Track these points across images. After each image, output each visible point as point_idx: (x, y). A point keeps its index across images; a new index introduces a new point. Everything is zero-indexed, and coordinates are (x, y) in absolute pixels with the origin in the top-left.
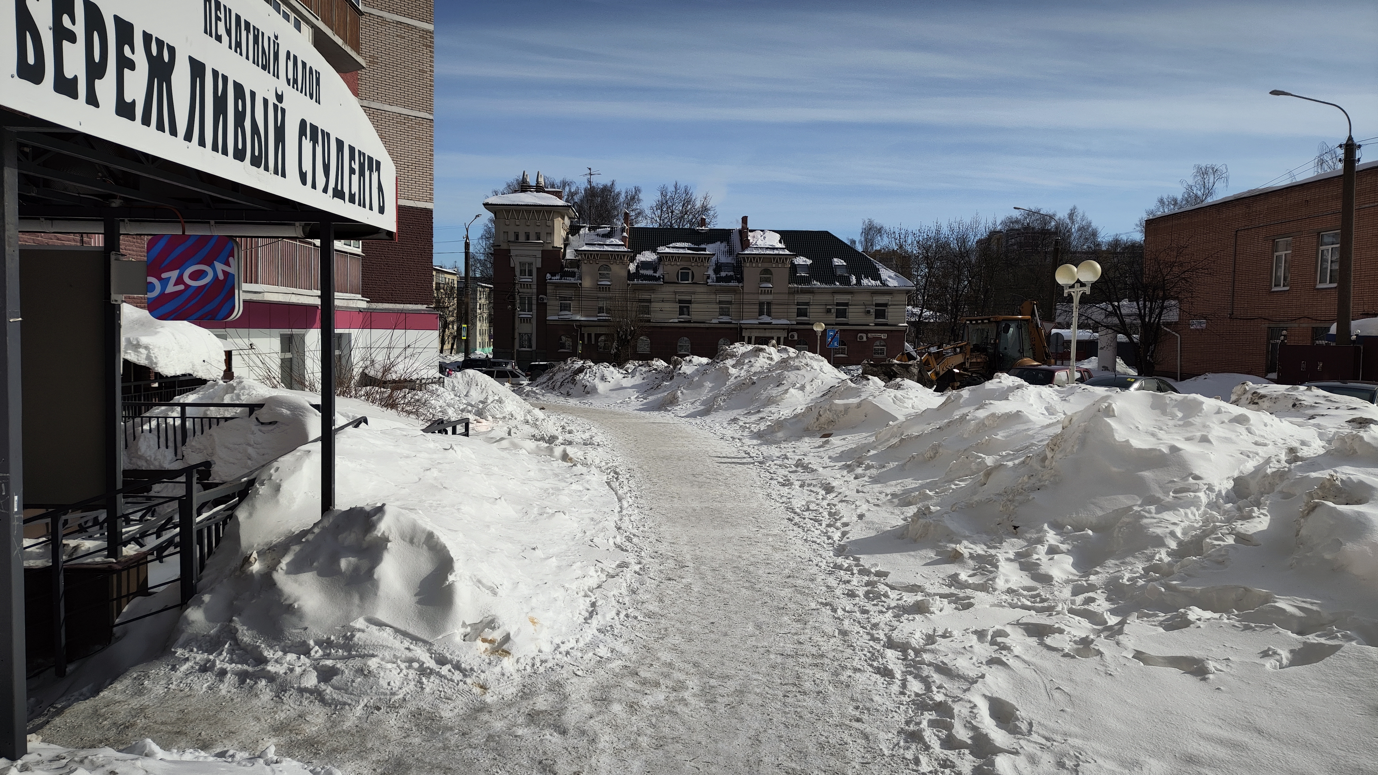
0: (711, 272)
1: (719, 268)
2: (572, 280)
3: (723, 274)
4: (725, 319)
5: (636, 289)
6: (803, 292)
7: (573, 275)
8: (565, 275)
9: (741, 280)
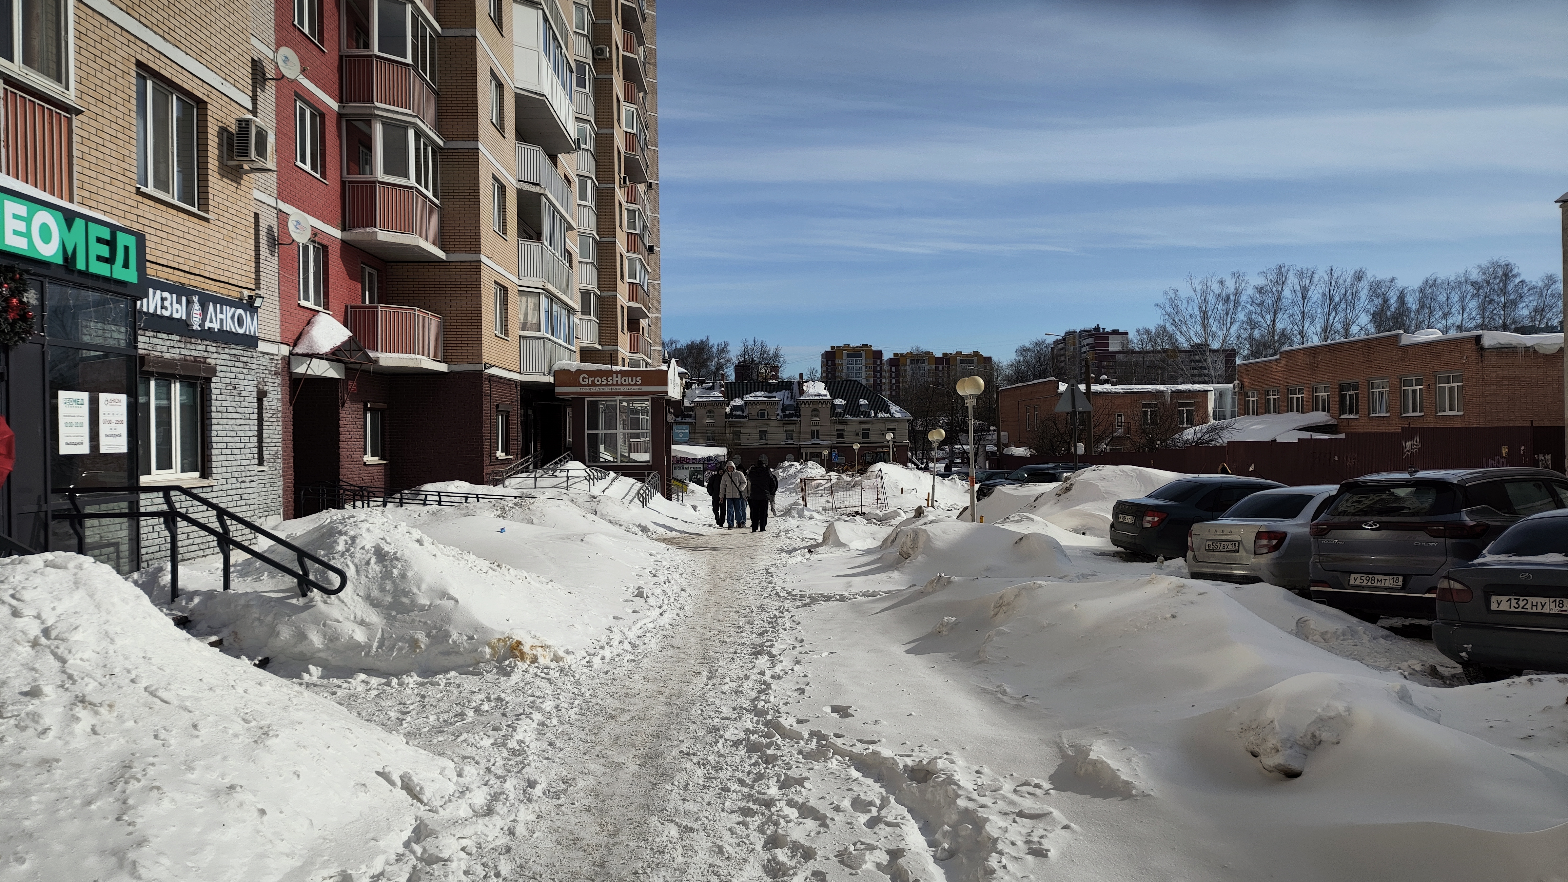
0: (779, 412)
1: (784, 408)
2: (689, 420)
3: (787, 412)
4: (790, 442)
5: (731, 424)
6: (839, 422)
7: (690, 416)
8: (684, 417)
9: (799, 416)
